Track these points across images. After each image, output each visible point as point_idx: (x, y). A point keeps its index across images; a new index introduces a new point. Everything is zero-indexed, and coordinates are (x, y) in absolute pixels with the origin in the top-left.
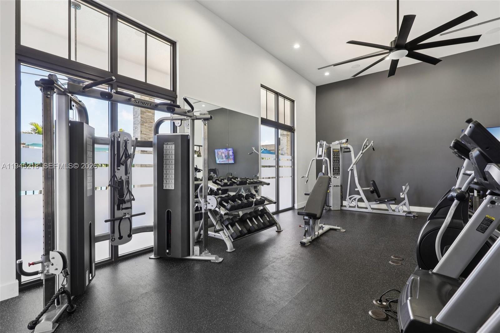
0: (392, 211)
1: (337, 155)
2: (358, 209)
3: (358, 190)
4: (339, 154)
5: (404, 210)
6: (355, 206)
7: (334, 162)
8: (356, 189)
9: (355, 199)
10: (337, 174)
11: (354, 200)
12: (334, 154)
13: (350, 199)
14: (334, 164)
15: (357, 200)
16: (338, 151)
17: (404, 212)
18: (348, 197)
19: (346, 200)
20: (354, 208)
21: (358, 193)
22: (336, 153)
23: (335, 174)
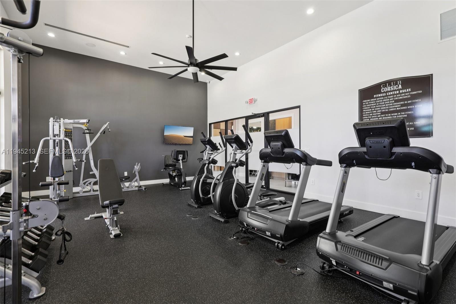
0: (126, 188)
1: (70, 136)
2: (94, 192)
3: (94, 174)
4: (71, 135)
5: (136, 185)
6: (90, 190)
7: (66, 143)
8: (91, 173)
9: (90, 183)
10: (69, 158)
11: (89, 185)
12: (66, 134)
13: (84, 183)
14: (67, 146)
15: (92, 183)
16: (70, 131)
17: (136, 187)
18: (81, 182)
19: (80, 185)
20: (90, 193)
21: (94, 176)
22: (68, 133)
23: (67, 158)
